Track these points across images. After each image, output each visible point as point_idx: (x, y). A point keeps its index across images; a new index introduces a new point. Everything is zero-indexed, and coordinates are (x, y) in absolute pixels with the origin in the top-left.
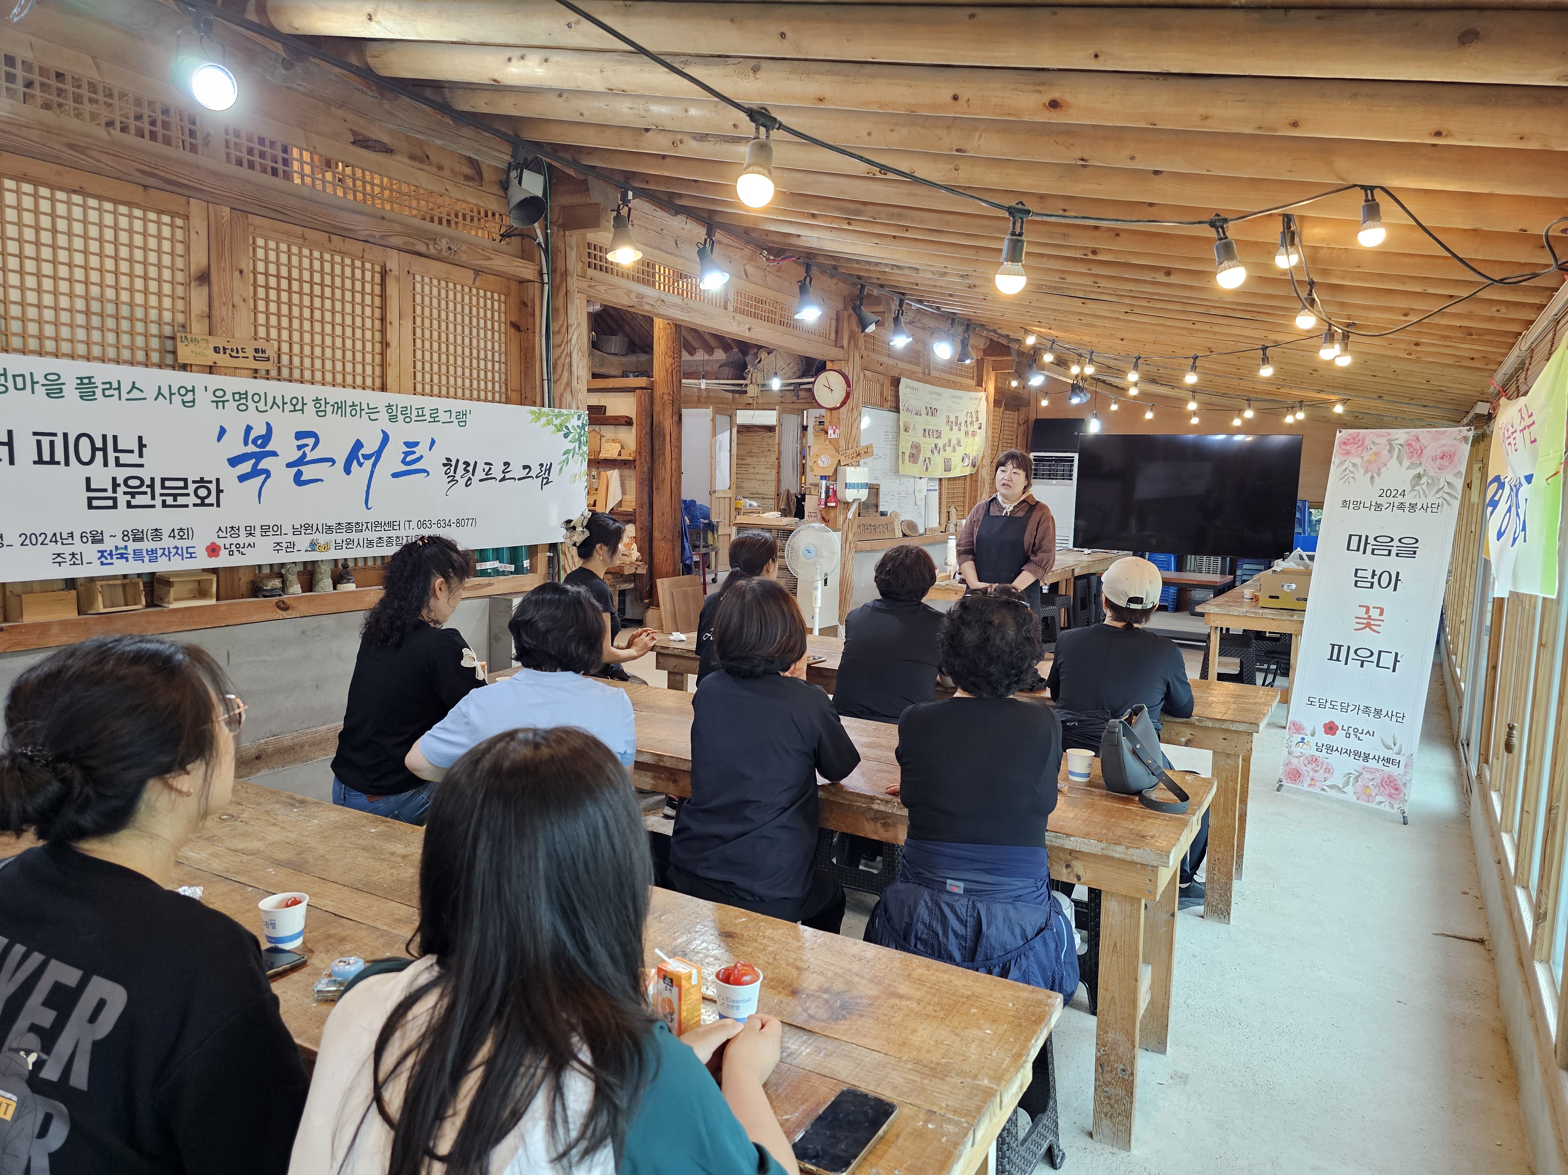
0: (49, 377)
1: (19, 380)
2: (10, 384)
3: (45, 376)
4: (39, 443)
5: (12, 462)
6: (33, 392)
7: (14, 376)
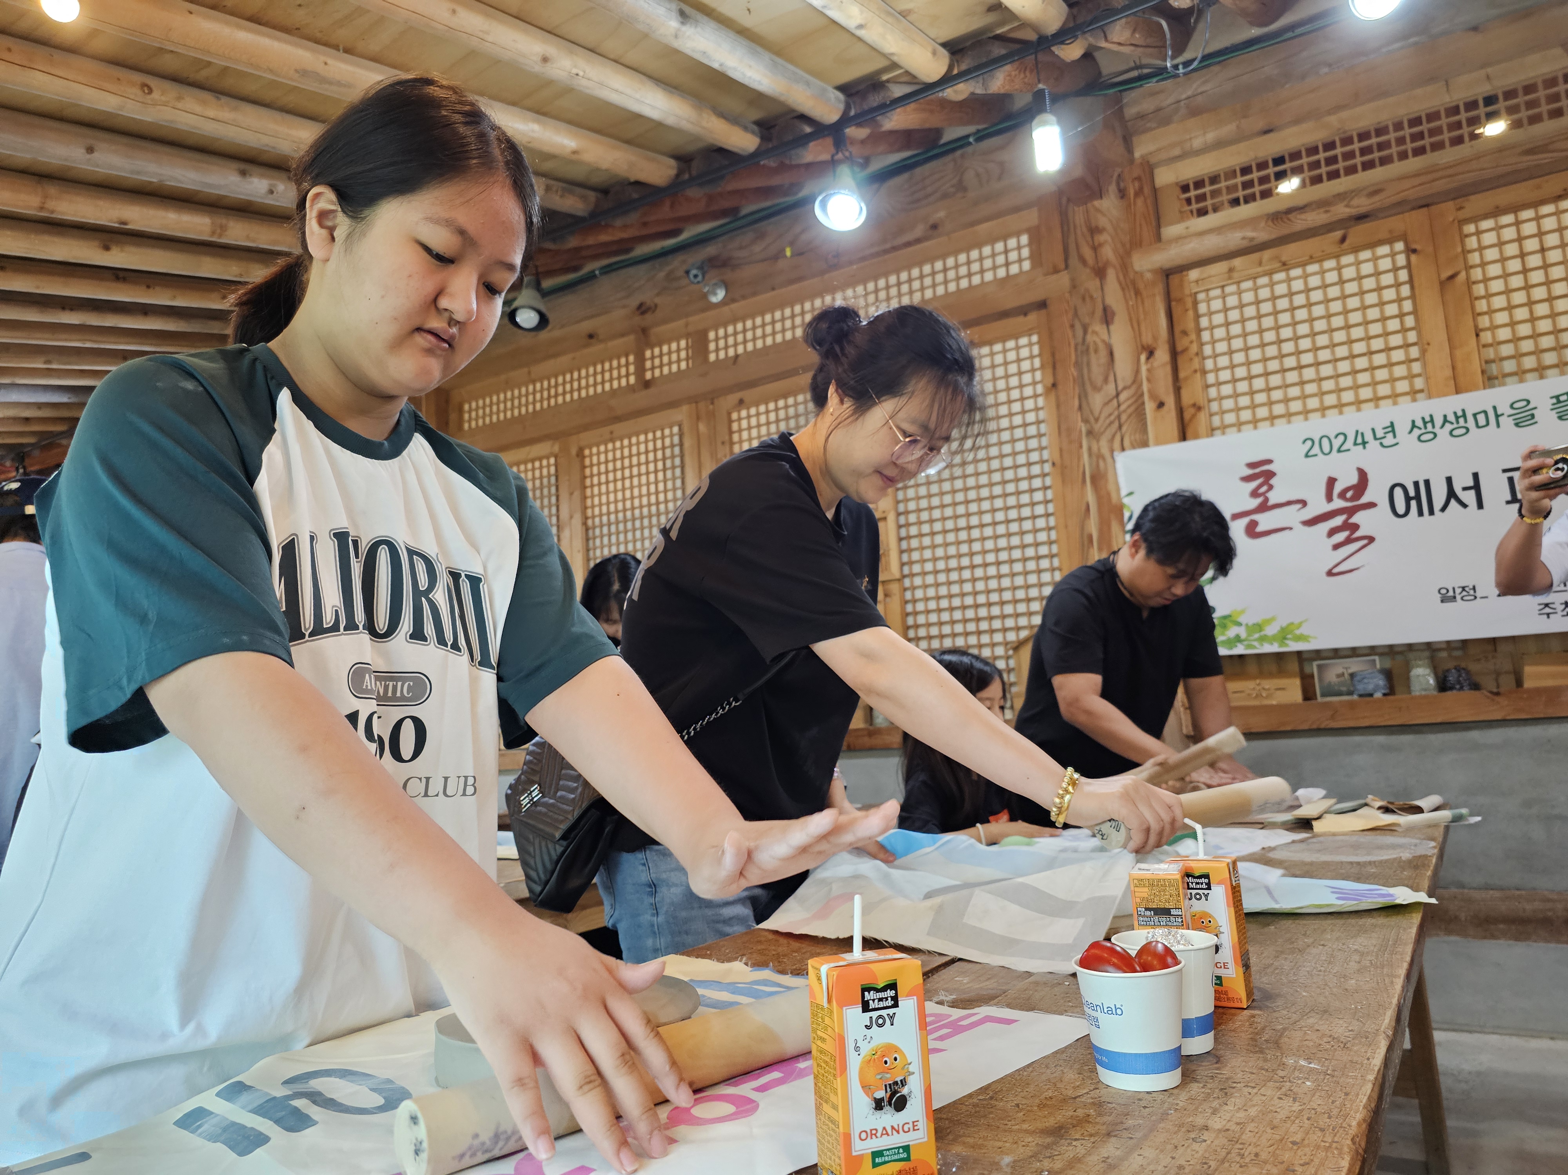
0: (1515, 406)
1: (1481, 419)
2: (1471, 423)
3: (1512, 406)
4: (1511, 480)
5: (1480, 505)
6: (1498, 425)
7: (1475, 415)
